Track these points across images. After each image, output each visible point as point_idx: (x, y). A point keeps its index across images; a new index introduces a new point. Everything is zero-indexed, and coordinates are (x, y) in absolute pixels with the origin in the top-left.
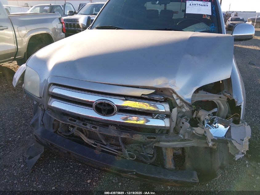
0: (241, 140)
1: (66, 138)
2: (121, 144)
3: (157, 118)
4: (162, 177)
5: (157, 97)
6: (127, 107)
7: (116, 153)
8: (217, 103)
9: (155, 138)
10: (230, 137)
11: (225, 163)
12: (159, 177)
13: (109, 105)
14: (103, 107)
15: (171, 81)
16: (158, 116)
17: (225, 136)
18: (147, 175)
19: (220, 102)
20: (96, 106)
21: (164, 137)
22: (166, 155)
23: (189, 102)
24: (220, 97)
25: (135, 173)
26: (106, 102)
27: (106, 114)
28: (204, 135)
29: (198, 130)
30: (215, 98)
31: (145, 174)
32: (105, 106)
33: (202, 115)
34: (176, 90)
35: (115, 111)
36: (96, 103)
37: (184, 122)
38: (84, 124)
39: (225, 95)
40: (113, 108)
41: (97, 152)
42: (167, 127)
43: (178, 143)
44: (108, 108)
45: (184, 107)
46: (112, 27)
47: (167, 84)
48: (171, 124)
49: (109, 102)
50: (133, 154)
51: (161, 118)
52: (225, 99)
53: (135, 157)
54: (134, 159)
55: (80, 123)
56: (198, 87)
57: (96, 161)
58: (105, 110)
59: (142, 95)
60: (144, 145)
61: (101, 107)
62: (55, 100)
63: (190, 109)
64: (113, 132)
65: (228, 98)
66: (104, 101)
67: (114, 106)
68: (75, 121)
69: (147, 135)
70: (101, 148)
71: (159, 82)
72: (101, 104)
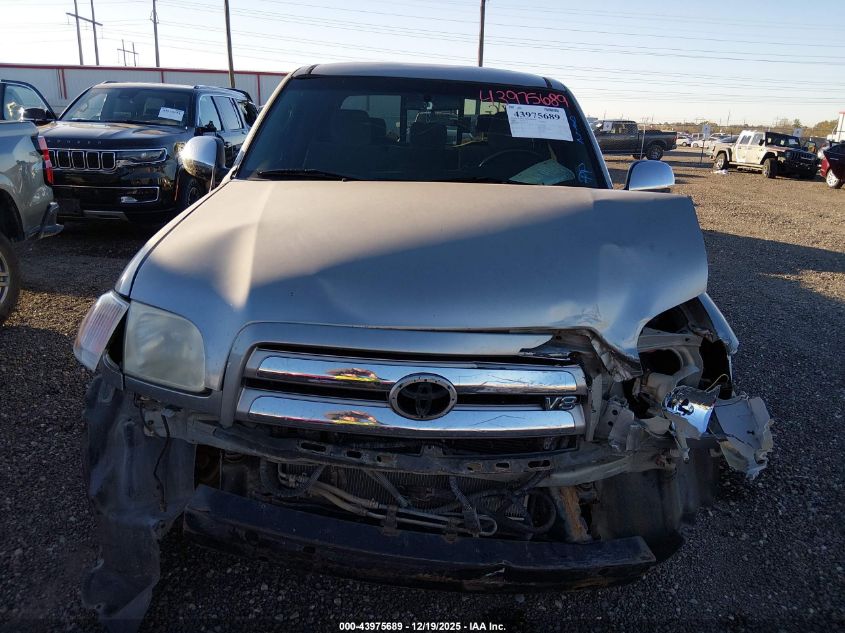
0: (749, 432)
1: (292, 508)
2: (459, 495)
3: (556, 408)
4: (574, 565)
5: (555, 354)
6: (482, 387)
7: (441, 526)
8: (679, 355)
9: (546, 463)
10: (721, 432)
11: (692, 504)
12: (566, 568)
13: (436, 387)
14: (421, 395)
15: (589, 310)
16: (560, 401)
17: (708, 430)
18: (536, 568)
19: (685, 350)
20: (400, 394)
21: (567, 458)
22: (564, 509)
23: (635, 357)
24: (687, 340)
25: (503, 571)
26: (430, 379)
27: (429, 414)
28: (667, 433)
29: (656, 425)
30: (676, 343)
31: (532, 567)
32: (425, 391)
33: (660, 385)
34: (602, 330)
35: (452, 403)
36: (400, 386)
37: (618, 409)
38: (350, 454)
39: (696, 334)
40: (448, 395)
41: (390, 531)
42: (580, 428)
43: (594, 468)
44: (433, 396)
45: (617, 372)
46: (315, 172)
47: (580, 317)
48: (587, 422)
49: (437, 379)
50: (489, 519)
51: (565, 406)
52: (697, 342)
53: (493, 526)
54: (493, 532)
55: (340, 452)
56: (648, 319)
57: (398, 556)
58: (423, 404)
59: (522, 350)
60: (511, 489)
61: (415, 396)
62: (261, 393)
63: (632, 374)
64: (436, 464)
65: (705, 339)
66: (422, 379)
67: (449, 387)
68: (323, 449)
69: (529, 457)
70: (398, 519)
71: (559, 315)
72: (413, 387)
